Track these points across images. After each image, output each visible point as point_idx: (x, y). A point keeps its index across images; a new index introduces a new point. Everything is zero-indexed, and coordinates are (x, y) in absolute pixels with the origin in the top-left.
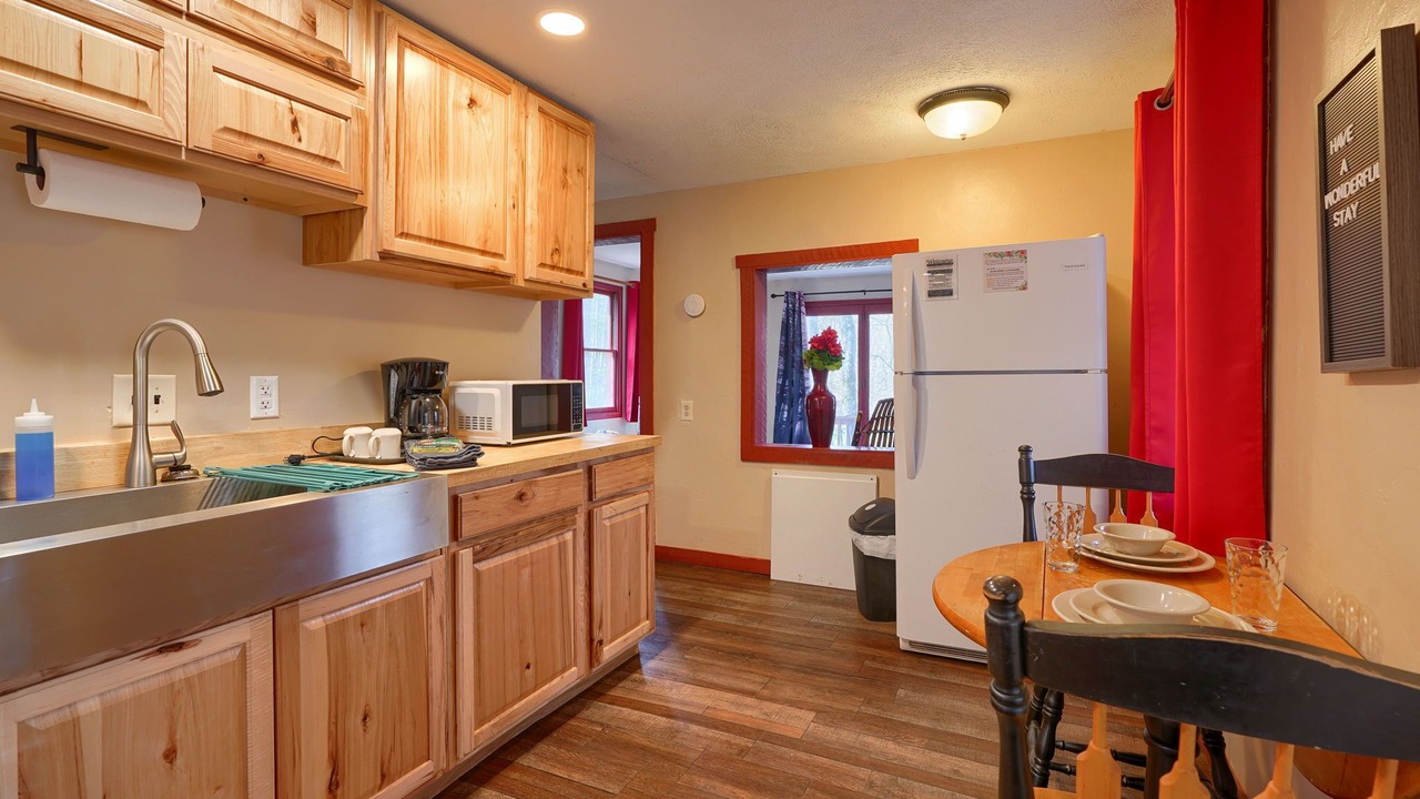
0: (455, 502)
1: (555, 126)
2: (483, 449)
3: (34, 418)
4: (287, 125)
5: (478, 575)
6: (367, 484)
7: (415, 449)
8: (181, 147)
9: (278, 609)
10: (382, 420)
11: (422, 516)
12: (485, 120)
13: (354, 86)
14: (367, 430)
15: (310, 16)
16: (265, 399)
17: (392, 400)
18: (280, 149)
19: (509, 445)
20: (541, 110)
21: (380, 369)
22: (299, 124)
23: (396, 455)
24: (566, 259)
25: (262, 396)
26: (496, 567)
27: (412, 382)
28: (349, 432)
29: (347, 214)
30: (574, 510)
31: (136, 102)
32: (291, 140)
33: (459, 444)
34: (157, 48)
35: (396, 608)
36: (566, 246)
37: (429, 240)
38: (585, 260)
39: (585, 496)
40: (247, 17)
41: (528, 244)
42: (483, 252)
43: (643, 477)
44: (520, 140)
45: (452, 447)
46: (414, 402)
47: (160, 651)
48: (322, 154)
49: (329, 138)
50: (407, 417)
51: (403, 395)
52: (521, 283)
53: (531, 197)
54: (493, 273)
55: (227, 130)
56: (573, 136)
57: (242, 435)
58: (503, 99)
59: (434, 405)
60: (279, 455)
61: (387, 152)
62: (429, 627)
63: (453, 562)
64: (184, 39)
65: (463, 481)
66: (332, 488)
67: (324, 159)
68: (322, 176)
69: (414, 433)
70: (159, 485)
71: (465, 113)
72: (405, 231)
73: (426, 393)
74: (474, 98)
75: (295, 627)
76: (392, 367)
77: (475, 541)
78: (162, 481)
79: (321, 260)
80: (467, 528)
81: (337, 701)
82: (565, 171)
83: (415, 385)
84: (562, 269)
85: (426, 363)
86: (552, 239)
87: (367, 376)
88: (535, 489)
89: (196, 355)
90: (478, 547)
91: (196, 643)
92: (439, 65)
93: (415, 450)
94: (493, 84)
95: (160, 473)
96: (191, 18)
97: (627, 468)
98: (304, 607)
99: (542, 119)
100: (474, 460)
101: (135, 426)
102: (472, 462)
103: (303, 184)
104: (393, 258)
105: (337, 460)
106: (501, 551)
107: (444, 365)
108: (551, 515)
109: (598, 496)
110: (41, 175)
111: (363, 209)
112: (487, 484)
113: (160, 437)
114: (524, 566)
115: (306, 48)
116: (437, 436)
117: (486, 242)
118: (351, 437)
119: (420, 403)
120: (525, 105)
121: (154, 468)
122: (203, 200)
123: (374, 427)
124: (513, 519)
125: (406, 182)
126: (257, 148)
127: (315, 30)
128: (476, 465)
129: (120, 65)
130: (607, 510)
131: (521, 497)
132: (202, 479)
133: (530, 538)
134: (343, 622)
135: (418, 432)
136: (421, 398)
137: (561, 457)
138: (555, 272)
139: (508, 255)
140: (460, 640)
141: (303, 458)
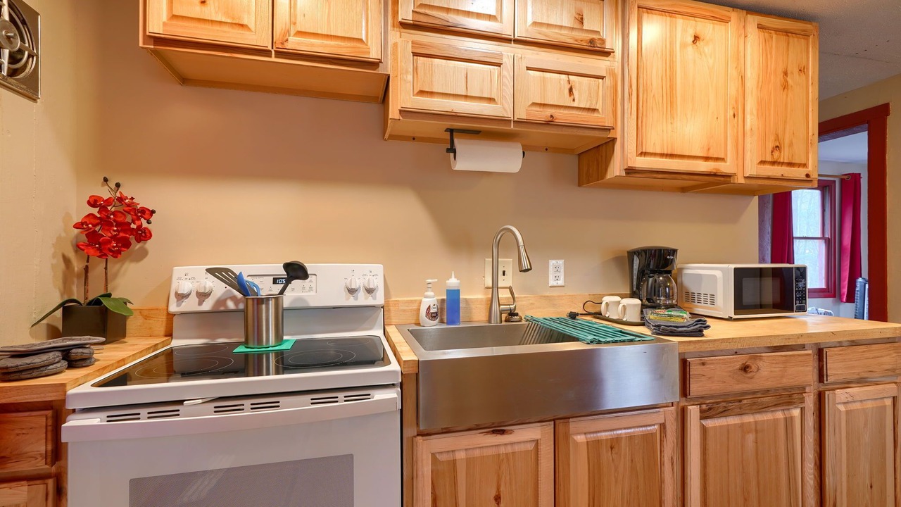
0: (684, 364)
1: (774, 36)
2: (709, 322)
3: (453, 282)
4: (567, 91)
5: (704, 430)
6: (616, 342)
7: (651, 315)
8: (511, 121)
9: (557, 422)
10: (628, 292)
11: (658, 373)
12: (707, 50)
13: (607, 54)
14: (618, 298)
15: (579, 14)
16: (557, 274)
17: (635, 277)
18: (562, 109)
19: (730, 319)
20: (760, 27)
21: (626, 255)
22: (574, 90)
23: (638, 320)
24: (786, 154)
25: (556, 272)
26: (721, 427)
27: (649, 265)
28: (606, 299)
29: (604, 146)
30: (802, 389)
31: (491, 100)
32: (569, 103)
33: (686, 315)
34: (499, 65)
35: (636, 442)
36: (787, 142)
37: (662, 155)
38: (807, 153)
39: (816, 377)
40: (544, 30)
41: (748, 146)
42: (707, 159)
43: (889, 367)
44: (739, 58)
45: (681, 318)
46: (651, 280)
47: (493, 432)
48: (588, 107)
49: (592, 95)
50: (645, 290)
51: (642, 273)
52: (741, 180)
53: (751, 104)
54: (715, 175)
55: (534, 104)
56: (794, 41)
57: (545, 296)
58: (723, 28)
59: (666, 282)
60: (563, 312)
61: (630, 95)
62: (662, 464)
63: (683, 413)
64: (512, 55)
65: (691, 348)
66: (592, 342)
67: (589, 109)
68: (588, 122)
69: (650, 303)
70: (504, 323)
71: (690, 49)
72: (644, 151)
73: (660, 273)
74: (698, 34)
75: (567, 436)
76: (635, 253)
77: (702, 401)
78: (506, 321)
79: (588, 182)
80: (695, 388)
81: (594, 499)
82: (786, 74)
83: (651, 267)
84: (782, 164)
85: (660, 250)
86: (772, 138)
87: (618, 260)
88: (760, 364)
89: (519, 247)
90: (704, 407)
91: (511, 432)
92: (668, 18)
93: (652, 317)
94: (714, 19)
95: (504, 316)
96: (517, 41)
97: (867, 355)
98: (574, 425)
99: (761, 34)
100: (701, 331)
101: (493, 288)
102: (699, 333)
103: (575, 130)
104: (635, 172)
105: (598, 318)
106: (726, 413)
107: (674, 252)
108: (776, 390)
109: (831, 379)
110: (454, 151)
111: (614, 140)
112: (713, 354)
113: (504, 295)
114: (748, 432)
115: (577, 38)
116: (668, 307)
117: (709, 149)
118: (607, 303)
119: (655, 281)
120: (744, 27)
121: (501, 314)
122: (524, 153)
123: (623, 296)
124: (739, 387)
125: (644, 114)
126: (549, 112)
127: (583, 23)
128: (703, 336)
129: (483, 81)
130: (841, 395)
131: (745, 368)
132: (523, 322)
133: (755, 407)
134: (598, 442)
135: (653, 302)
136: (656, 276)
137: (788, 337)
138: (776, 167)
139: (729, 159)
140: (688, 481)
141: (578, 314)
